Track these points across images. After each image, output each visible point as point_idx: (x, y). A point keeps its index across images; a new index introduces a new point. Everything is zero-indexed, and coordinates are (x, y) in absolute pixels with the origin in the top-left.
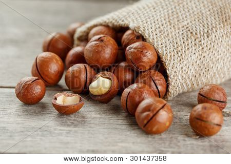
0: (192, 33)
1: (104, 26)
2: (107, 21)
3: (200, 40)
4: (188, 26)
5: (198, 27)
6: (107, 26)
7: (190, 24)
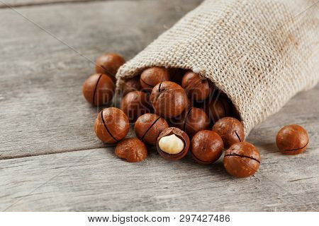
0: (254, 69)
1: (158, 67)
2: (162, 63)
3: (263, 75)
4: (248, 61)
5: (258, 61)
6: (162, 67)
7: (250, 58)
